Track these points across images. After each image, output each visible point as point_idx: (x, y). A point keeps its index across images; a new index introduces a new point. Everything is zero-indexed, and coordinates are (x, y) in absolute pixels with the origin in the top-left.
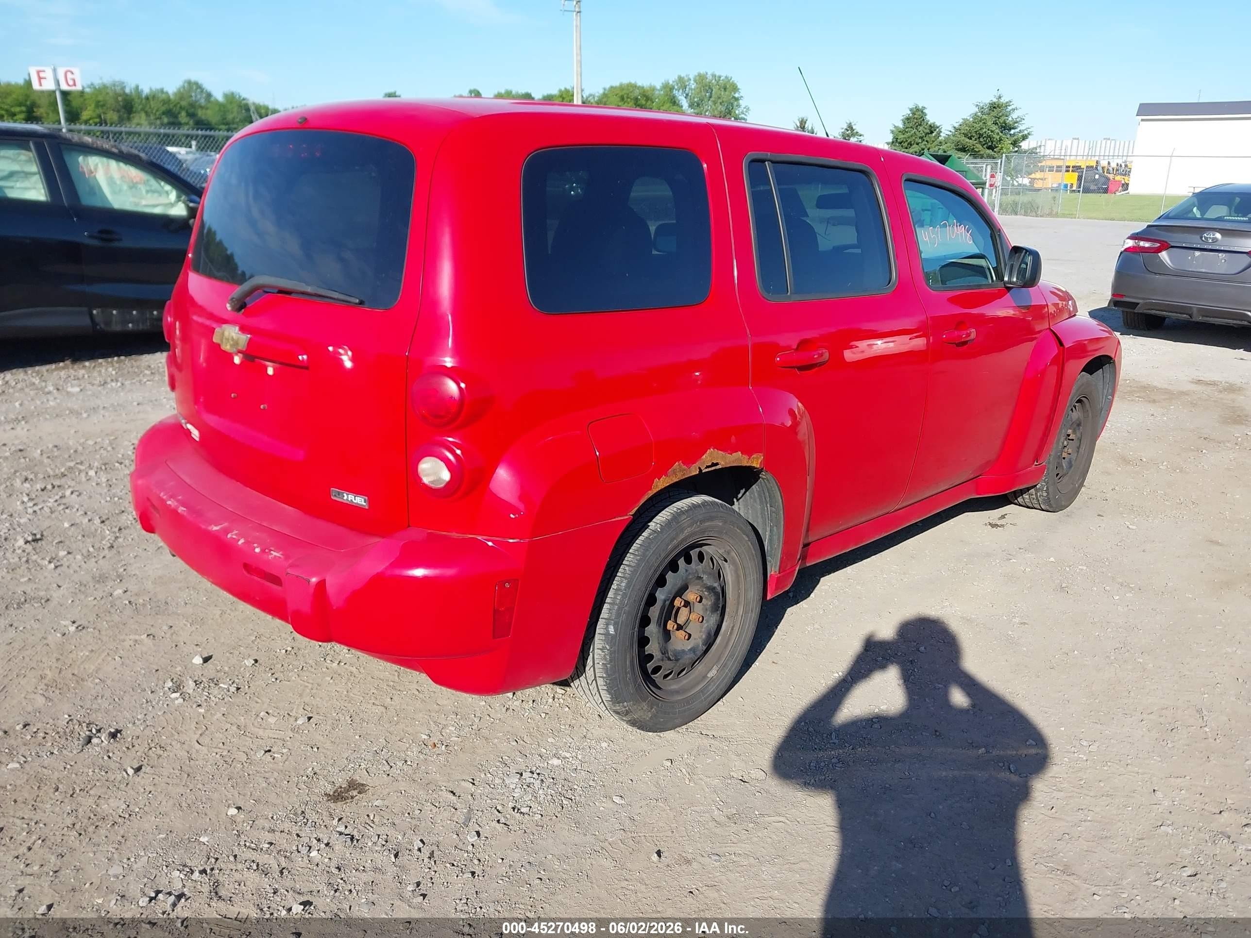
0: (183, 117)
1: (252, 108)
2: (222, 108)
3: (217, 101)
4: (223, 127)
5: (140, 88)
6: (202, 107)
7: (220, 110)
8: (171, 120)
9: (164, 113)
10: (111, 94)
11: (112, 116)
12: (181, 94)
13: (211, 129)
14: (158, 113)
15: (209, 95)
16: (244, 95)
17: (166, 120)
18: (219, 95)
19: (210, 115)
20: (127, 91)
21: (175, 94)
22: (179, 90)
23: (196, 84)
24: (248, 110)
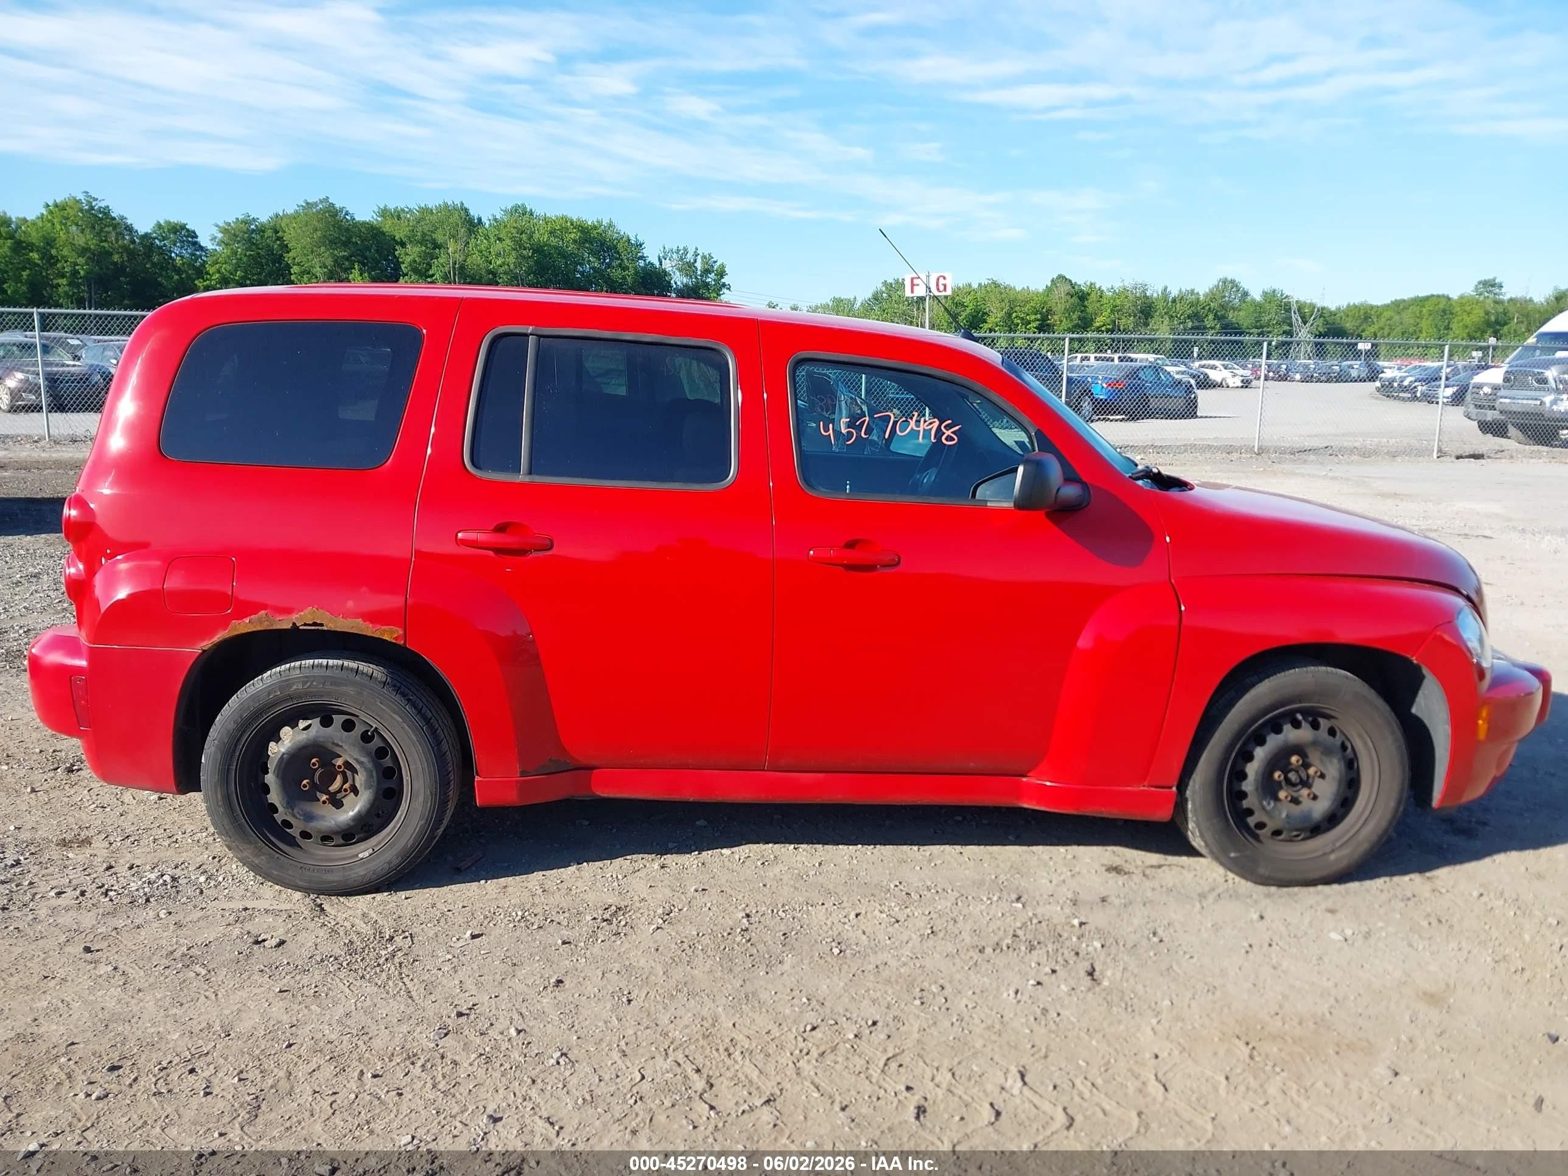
0: (1210, 321)
1: (1294, 307)
2: (1259, 308)
3: (1253, 301)
4: (1255, 331)
5: (1168, 290)
6: (1234, 309)
7: (1255, 311)
8: (1197, 324)
9: (1189, 317)
10: (1131, 297)
11: (1127, 322)
12: (1212, 296)
13: (1241, 334)
14: (1182, 317)
15: (1246, 294)
16: (1286, 293)
17: (1190, 325)
18: (1256, 295)
19: (1241, 318)
20: (1148, 294)
21: (1206, 295)
22: (1211, 291)
23: (1232, 282)
24: (1288, 310)
